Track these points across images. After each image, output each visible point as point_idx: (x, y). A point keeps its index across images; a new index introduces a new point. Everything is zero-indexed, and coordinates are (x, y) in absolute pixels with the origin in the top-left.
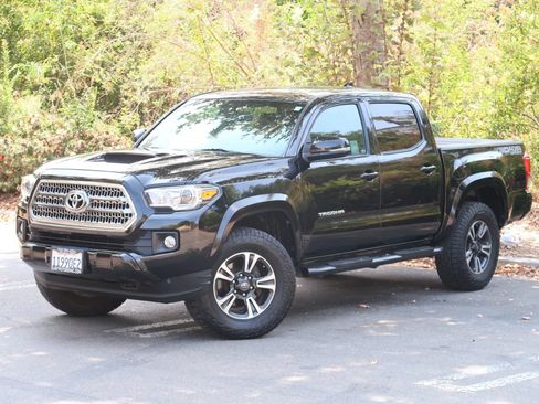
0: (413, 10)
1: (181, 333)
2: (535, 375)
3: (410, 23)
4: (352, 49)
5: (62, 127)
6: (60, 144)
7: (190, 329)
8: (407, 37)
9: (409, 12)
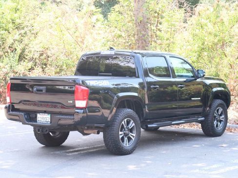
0: (162, 18)
1: (83, 153)
2: (236, 167)
3: (160, 24)
4: (137, 35)
5: (4, 68)
6: (4, 75)
7: (86, 151)
8: (159, 30)
9: (160, 19)
